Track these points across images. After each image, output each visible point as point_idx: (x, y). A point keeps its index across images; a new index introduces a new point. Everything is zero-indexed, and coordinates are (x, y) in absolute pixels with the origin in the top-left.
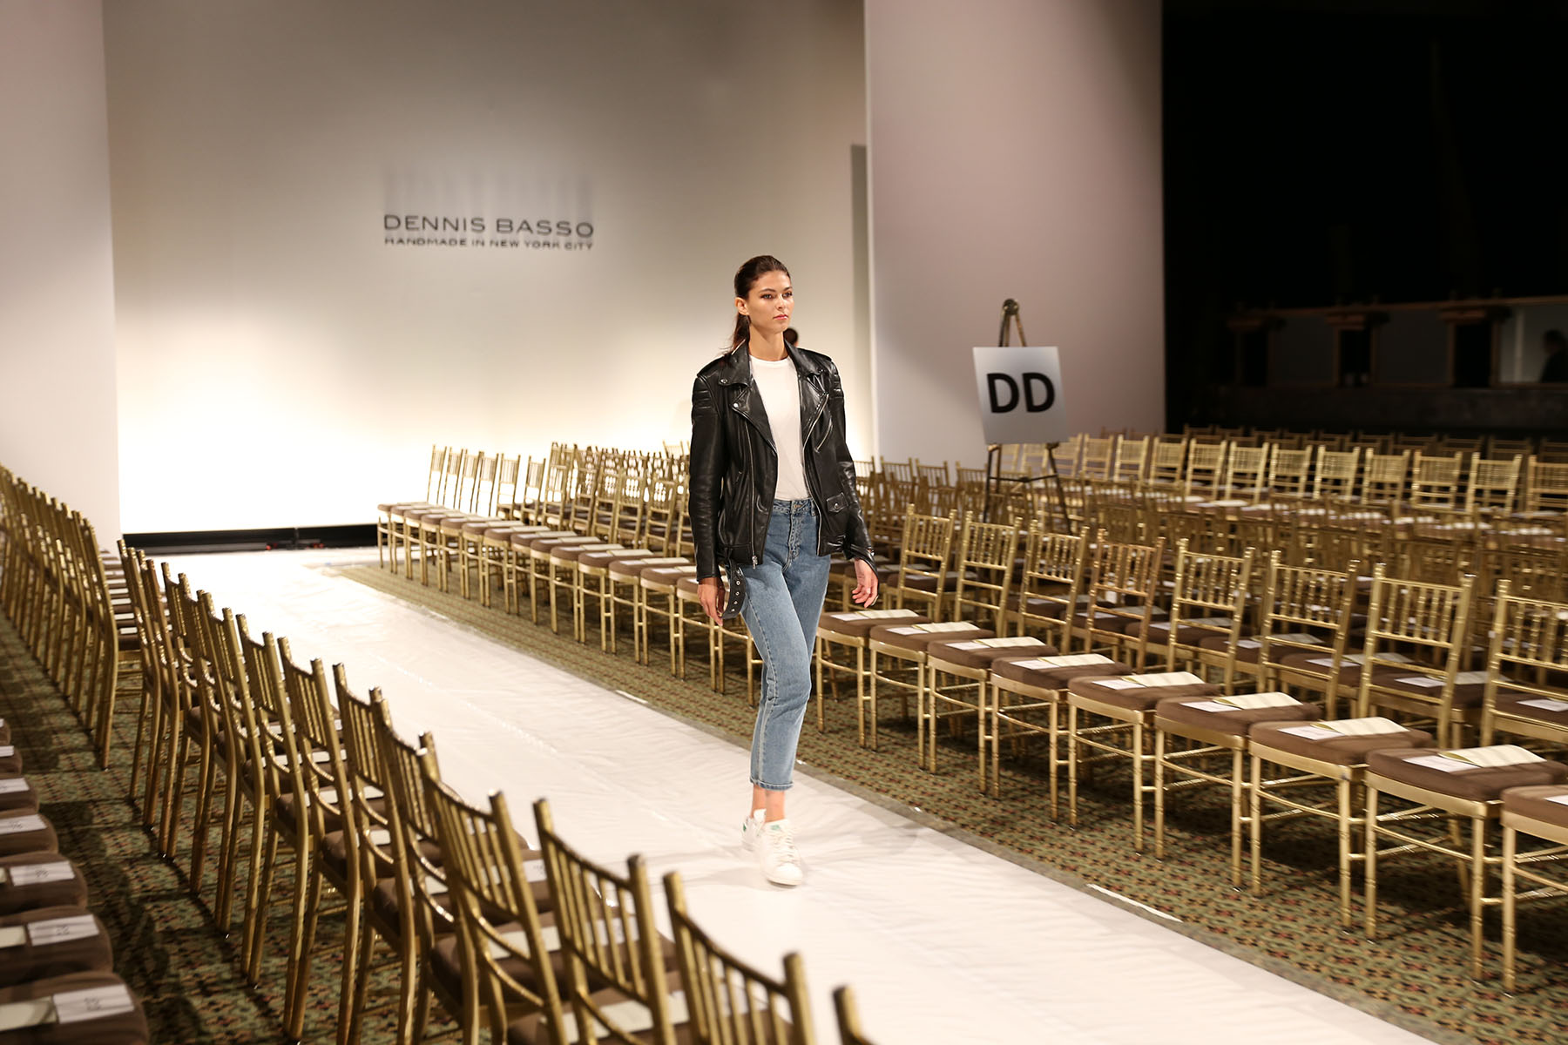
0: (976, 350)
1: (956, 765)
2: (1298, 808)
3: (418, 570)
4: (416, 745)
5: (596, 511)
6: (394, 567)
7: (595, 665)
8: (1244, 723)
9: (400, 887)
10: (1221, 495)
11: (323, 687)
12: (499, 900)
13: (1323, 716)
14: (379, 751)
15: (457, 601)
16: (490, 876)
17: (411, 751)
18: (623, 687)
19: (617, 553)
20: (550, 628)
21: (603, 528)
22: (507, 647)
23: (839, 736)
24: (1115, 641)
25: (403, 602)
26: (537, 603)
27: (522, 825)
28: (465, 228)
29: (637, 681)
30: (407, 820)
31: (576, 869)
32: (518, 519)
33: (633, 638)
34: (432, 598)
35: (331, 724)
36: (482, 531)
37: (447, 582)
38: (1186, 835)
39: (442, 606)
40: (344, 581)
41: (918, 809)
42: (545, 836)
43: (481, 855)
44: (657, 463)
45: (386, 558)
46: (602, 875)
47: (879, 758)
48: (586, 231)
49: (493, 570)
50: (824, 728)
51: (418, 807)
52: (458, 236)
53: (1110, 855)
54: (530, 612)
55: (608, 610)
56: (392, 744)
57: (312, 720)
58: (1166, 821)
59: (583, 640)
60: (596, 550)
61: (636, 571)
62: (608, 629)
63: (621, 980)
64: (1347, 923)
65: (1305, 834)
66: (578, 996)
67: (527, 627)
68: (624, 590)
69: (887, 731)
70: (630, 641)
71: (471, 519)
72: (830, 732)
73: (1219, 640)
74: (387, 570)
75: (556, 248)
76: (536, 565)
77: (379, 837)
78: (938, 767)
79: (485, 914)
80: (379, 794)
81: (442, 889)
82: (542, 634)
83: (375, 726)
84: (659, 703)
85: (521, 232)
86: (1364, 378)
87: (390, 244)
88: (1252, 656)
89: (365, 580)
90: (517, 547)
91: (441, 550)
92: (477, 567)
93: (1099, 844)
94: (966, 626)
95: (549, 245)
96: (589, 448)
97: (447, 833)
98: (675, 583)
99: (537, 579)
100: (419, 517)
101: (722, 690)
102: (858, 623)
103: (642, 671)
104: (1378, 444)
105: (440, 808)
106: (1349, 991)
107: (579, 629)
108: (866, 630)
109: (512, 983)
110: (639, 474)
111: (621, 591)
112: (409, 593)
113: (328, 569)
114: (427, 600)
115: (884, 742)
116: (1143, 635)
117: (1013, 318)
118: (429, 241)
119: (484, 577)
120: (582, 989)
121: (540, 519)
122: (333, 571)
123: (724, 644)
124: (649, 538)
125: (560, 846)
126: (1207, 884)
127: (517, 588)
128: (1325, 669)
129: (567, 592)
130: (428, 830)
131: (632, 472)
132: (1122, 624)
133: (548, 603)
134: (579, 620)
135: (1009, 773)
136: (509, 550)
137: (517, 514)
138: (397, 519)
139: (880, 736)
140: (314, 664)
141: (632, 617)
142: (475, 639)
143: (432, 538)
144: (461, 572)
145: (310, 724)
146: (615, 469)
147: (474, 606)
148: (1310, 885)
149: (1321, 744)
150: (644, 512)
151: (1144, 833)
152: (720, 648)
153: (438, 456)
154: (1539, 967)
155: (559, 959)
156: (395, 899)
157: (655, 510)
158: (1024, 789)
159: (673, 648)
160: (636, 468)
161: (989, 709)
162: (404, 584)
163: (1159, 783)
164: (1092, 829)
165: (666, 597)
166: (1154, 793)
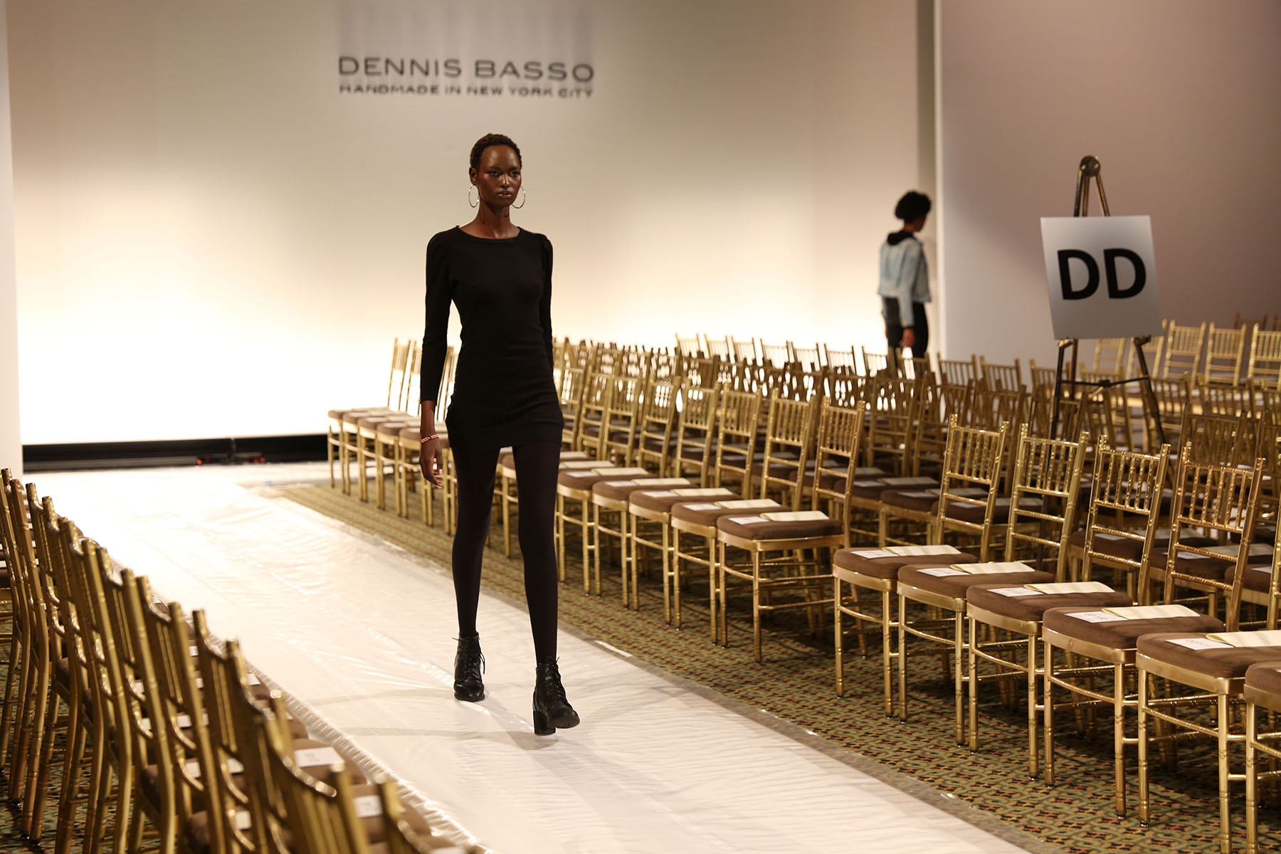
0: (1043, 220)
1: (1005, 741)
3: (374, 489)
5: (583, 420)
6: (346, 487)
15: (417, 528)
18: (604, 636)
19: (604, 472)
21: (590, 441)
23: (862, 701)
25: (352, 530)
26: (510, 532)
28: (437, 73)
29: (621, 629)
33: (620, 576)
34: (388, 525)
37: (407, 506)
39: (398, 534)
40: (286, 503)
41: (950, 795)
44: (663, 360)
45: (338, 475)
47: (909, 729)
48: (585, 73)
50: (845, 692)
52: (429, 82)
54: (503, 543)
55: (591, 542)
58: (1259, 818)
61: (624, 494)
62: (592, 564)
67: (498, 561)
68: (609, 518)
69: (923, 696)
70: (617, 580)
72: (852, 696)
74: (339, 491)
75: (548, 96)
77: (241, 819)
78: (980, 743)
80: (240, 768)
84: (646, 656)
85: (506, 77)
87: (345, 93)
89: (312, 502)
91: (400, 466)
94: (1019, 567)
95: (539, 92)
96: (583, 343)
98: (669, 509)
99: (510, 503)
100: (374, 427)
101: (724, 641)
102: (885, 562)
103: (630, 617)
108: (893, 570)
112: (360, 518)
113: (267, 489)
114: (382, 527)
115: (917, 710)
116: (1238, 581)
117: (1093, 180)
118: (393, 88)
122: (274, 491)
123: (727, 586)
124: (643, 454)
132: (1220, 569)
135: (1071, 753)
138: (351, 428)
139: (912, 702)
143: (388, 451)
144: (423, 493)
146: (613, 365)
147: (437, 535)
150: (639, 421)
151: (1232, 833)
152: (721, 590)
153: (400, 353)
158: (1087, 773)
159: (666, 590)
160: (638, 364)
161: (1040, 671)
162: (357, 507)
163: (1250, 770)
164: (1168, 826)
165: (658, 526)
166: (1243, 783)
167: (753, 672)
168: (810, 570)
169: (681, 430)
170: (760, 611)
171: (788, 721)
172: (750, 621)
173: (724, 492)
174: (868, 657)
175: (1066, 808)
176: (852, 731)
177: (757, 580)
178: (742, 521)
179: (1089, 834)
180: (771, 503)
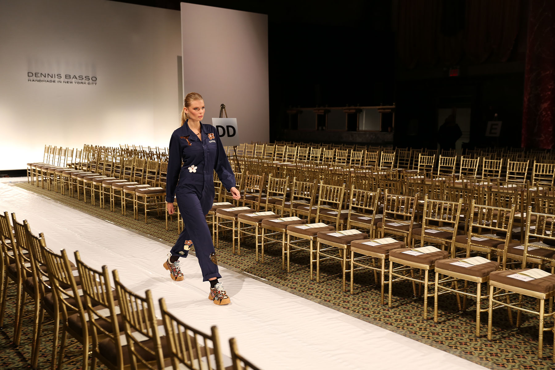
2: (300, 248)
3: (41, 184)
4: (38, 236)
5: (98, 165)
6: (33, 183)
7: (98, 212)
8: (285, 225)
9: (34, 279)
10: (284, 161)
11: (8, 220)
12: (64, 281)
13: (307, 223)
14: (27, 239)
15: (54, 193)
16: (62, 275)
17: (36, 238)
18: (107, 219)
19: (105, 178)
20: (84, 201)
21: (100, 171)
22: (70, 207)
24: (252, 203)
25: (36, 194)
26: (80, 194)
27: (71, 258)
28: (55, 77)
29: (111, 217)
30: (36, 259)
31: (87, 270)
32: (73, 168)
33: (110, 204)
34: (45, 192)
35: (11, 231)
36: (61, 172)
37: (50, 187)
38: (270, 257)
39: (49, 195)
40: (16, 187)
42: (78, 261)
43: (59, 269)
44: (118, 151)
45: (30, 180)
46: (95, 272)
48: (95, 79)
49: (65, 184)
50: (168, 230)
51: (39, 255)
52: (53, 79)
53: (249, 263)
54: (77, 197)
55: (102, 196)
56: (31, 236)
57: (5, 230)
58: (264, 253)
59: (94, 205)
60: (98, 177)
61: (111, 184)
62: (102, 201)
63: (101, 301)
64: (312, 279)
65: (303, 255)
66: (89, 307)
67: (77, 201)
68: (107, 190)
70: (109, 205)
71: (58, 168)
73: (280, 202)
74: (31, 184)
75: (85, 84)
76: (79, 182)
77: (28, 265)
79: (60, 286)
80: (27, 252)
81: (48, 279)
82: (81, 203)
83: (25, 232)
84: (118, 223)
85: (73, 79)
86: (324, 128)
87: (30, 81)
88: (288, 206)
89: (23, 187)
90: (73, 176)
91: (48, 178)
92: (60, 183)
93: (246, 260)
95: (82, 83)
96: (96, 146)
97: (48, 262)
98: (123, 187)
99: (79, 186)
100: (41, 167)
101: (137, 219)
103: (113, 214)
104: (327, 147)
105: (46, 255)
106: (311, 297)
107: (93, 201)
109: (69, 305)
110: (112, 154)
111: (106, 190)
112: (38, 191)
113: (10, 184)
116: (259, 201)
117: (224, 109)
118: (43, 81)
119: (62, 186)
120: (90, 305)
121: (80, 168)
122: (12, 184)
123: (138, 206)
124: (115, 174)
125: (82, 264)
126: (275, 270)
127: (73, 189)
128: (308, 210)
129: (89, 190)
130: (42, 262)
131: (110, 154)
132: (254, 198)
133: (83, 194)
134: (93, 199)
135: (222, 241)
136: (70, 178)
137: (73, 166)
138: (34, 168)
140: (5, 213)
141: (110, 198)
142: (60, 205)
143: (45, 174)
144: (55, 184)
145: (4, 231)
146: (104, 152)
147: (59, 195)
148: (303, 269)
149: (306, 230)
150: (113, 166)
151: (258, 257)
152: (137, 207)
153: (47, 148)
154: (359, 288)
155: (83, 298)
156: (32, 283)
157: (117, 165)
158: (226, 246)
159: (122, 207)
160: (111, 152)
161: (215, 223)
162: (36, 188)
163: (263, 242)
164: (244, 256)
165: (120, 191)
166: (261, 246)
167: (145, 226)
168: (158, 201)
169: (125, 168)
170: (147, 211)
171: (155, 237)
172: (144, 214)
173: (136, 183)
174: (173, 222)
175: (222, 254)
176: (171, 239)
177: (146, 204)
178: (142, 190)
179: (227, 259)
180: (148, 185)
